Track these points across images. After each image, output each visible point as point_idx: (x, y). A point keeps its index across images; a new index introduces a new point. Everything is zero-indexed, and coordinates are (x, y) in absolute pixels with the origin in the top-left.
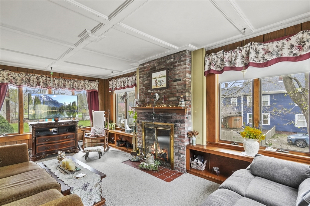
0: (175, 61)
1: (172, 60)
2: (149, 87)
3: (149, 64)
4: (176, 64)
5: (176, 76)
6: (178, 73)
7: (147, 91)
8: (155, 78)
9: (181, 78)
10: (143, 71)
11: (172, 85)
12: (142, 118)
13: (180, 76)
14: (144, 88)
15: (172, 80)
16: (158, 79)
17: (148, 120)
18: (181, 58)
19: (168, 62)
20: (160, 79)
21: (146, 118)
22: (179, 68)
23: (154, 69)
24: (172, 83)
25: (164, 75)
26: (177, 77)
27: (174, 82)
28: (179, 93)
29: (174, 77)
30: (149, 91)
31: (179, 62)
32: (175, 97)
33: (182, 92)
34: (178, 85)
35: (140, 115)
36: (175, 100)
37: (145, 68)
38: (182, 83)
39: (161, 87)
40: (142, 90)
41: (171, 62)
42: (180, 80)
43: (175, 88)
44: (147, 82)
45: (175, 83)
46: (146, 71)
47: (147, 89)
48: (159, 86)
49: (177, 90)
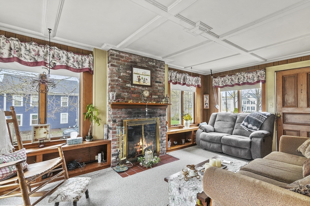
0: (157, 66)
1: (155, 64)
2: (128, 81)
3: (128, 56)
4: (158, 69)
5: (157, 78)
6: (159, 76)
7: (126, 85)
8: (138, 74)
9: (161, 81)
10: (119, 60)
11: (154, 85)
12: (121, 116)
13: (160, 80)
14: (120, 80)
15: (154, 81)
16: (141, 76)
17: (131, 117)
18: (161, 66)
19: (151, 63)
20: (144, 77)
21: (129, 115)
22: (160, 73)
23: (136, 64)
24: (154, 83)
25: (148, 74)
26: (158, 80)
27: (156, 82)
28: (160, 92)
29: (156, 79)
30: (129, 85)
31: (159, 68)
32: (157, 95)
33: (162, 92)
34: (159, 86)
35: (119, 113)
36: (157, 98)
37: (122, 57)
38: (162, 86)
39: (145, 84)
40: (117, 82)
41: (153, 65)
42: (160, 83)
43: (157, 88)
44: (124, 74)
45: (157, 84)
46: (123, 61)
47: (125, 82)
48: (142, 83)
49: (159, 91)
